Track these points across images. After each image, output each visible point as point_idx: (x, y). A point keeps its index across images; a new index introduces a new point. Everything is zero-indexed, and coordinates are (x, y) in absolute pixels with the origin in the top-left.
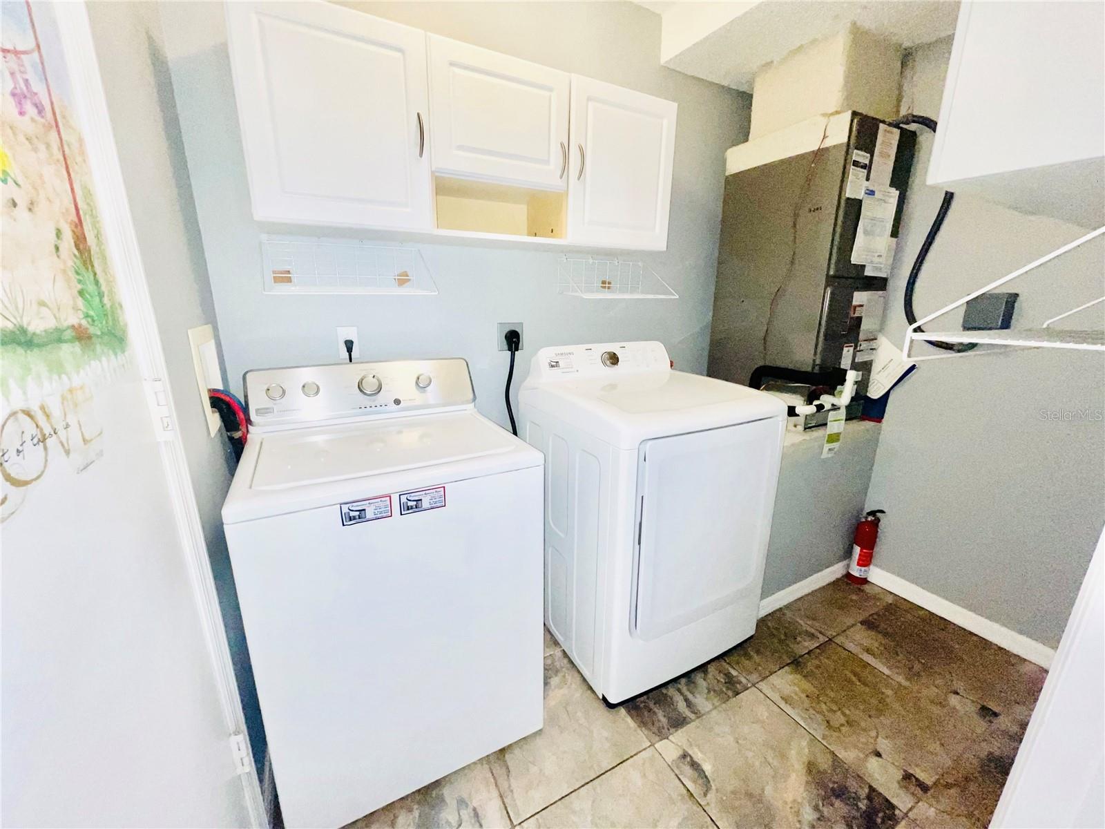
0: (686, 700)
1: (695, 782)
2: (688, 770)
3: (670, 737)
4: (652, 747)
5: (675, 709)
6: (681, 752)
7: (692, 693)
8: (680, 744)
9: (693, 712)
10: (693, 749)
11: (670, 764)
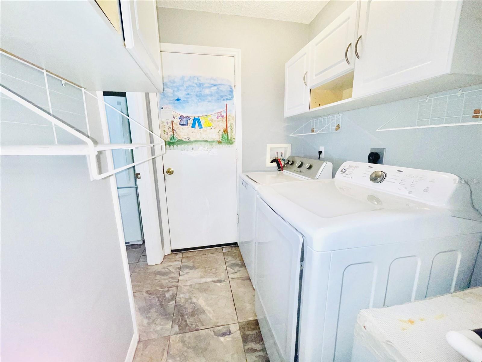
0: (255, 351)
1: (219, 330)
2: (224, 330)
3: (239, 331)
4: (237, 322)
5: (252, 341)
6: (232, 332)
7: (260, 356)
8: (235, 333)
9: (248, 349)
10: (231, 338)
11: (229, 325)
